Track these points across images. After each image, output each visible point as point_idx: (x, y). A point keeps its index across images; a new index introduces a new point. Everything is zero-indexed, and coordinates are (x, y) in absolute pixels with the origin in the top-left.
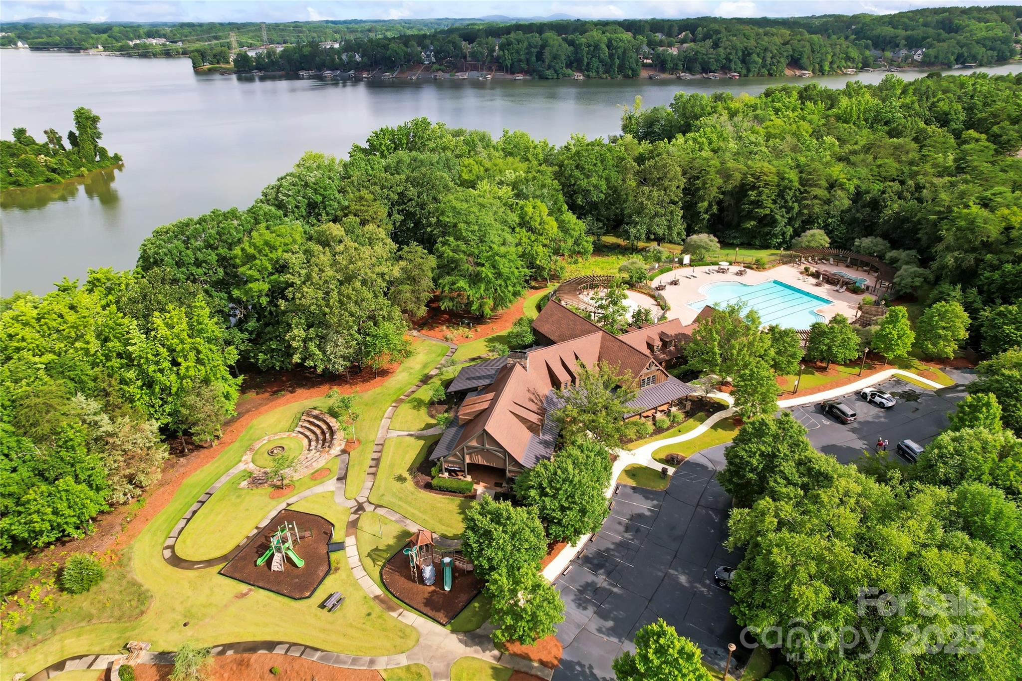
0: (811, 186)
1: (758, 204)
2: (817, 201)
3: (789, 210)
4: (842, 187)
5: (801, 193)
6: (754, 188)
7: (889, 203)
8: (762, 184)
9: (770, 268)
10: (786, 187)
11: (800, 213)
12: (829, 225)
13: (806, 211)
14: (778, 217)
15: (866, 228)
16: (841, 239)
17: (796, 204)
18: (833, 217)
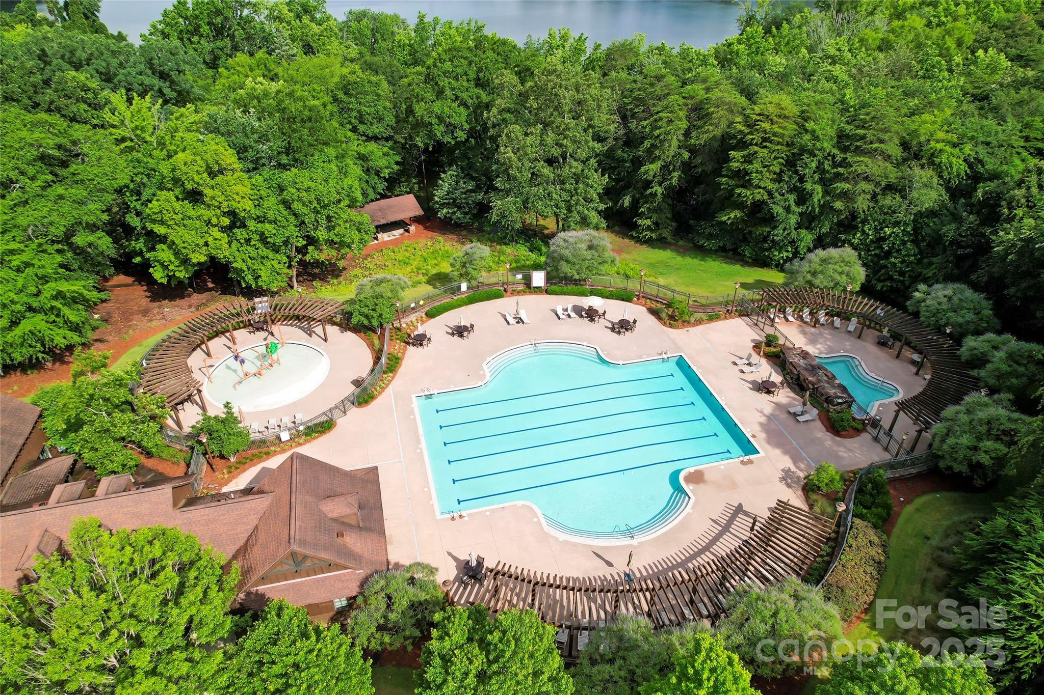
0: (858, 151)
1: (743, 178)
2: (864, 186)
3: (803, 198)
4: (932, 161)
5: (835, 165)
6: (742, 145)
7: (1019, 212)
8: (757, 137)
9: (699, 322)
10: (803, 150)
11: (826, 208)
12: (883, 239)
13: (838, 205)
14: (777, 209)
15: (959, 260)
16: (902, 273)
17: (819, 188)
18: (897, 224)
